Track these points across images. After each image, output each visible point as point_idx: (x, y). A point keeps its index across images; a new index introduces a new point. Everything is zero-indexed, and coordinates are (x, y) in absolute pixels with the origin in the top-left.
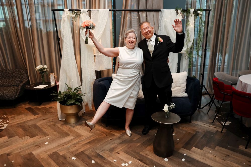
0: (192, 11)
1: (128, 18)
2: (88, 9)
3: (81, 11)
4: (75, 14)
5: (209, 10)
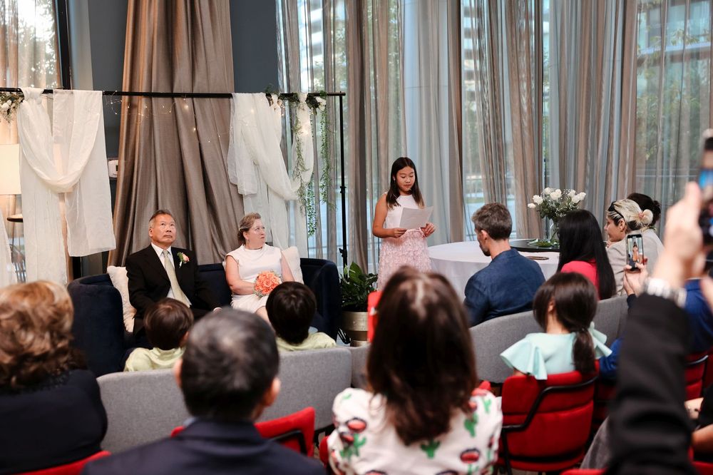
0: (303, 96)
3: (24, 93)
4: (9, 101)
5: (341, 95)
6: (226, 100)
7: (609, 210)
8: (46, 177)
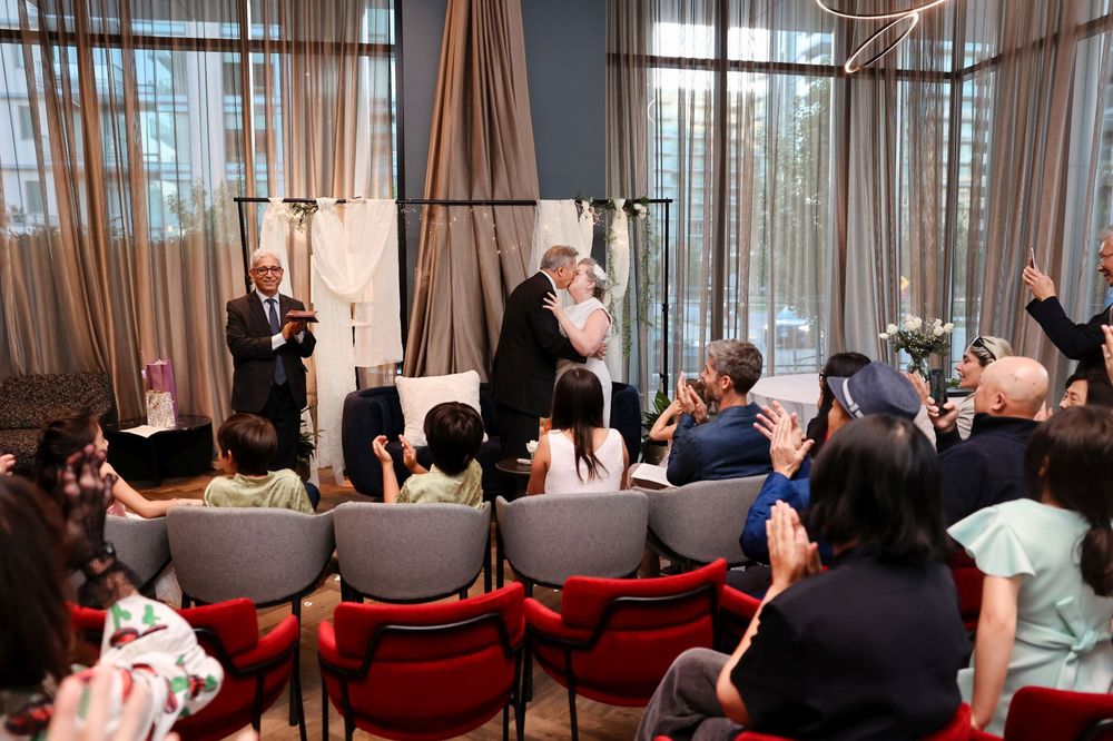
0: (620, 203)
1: (439, 222)
2: (335, 200)
3: (318, 203)
4: (302, 212)
5: (668, 201)
6: (530, 207)
7: (974, 344)
8: (332, 287)
